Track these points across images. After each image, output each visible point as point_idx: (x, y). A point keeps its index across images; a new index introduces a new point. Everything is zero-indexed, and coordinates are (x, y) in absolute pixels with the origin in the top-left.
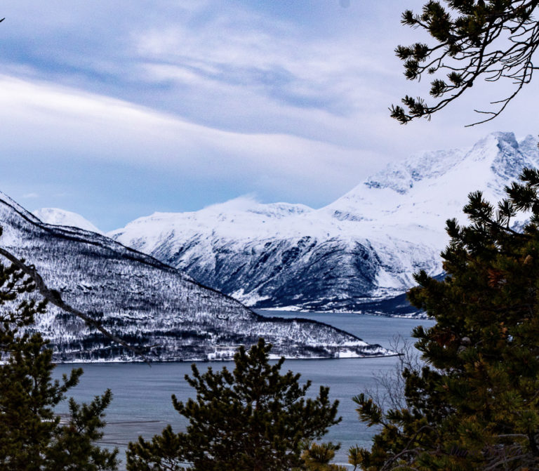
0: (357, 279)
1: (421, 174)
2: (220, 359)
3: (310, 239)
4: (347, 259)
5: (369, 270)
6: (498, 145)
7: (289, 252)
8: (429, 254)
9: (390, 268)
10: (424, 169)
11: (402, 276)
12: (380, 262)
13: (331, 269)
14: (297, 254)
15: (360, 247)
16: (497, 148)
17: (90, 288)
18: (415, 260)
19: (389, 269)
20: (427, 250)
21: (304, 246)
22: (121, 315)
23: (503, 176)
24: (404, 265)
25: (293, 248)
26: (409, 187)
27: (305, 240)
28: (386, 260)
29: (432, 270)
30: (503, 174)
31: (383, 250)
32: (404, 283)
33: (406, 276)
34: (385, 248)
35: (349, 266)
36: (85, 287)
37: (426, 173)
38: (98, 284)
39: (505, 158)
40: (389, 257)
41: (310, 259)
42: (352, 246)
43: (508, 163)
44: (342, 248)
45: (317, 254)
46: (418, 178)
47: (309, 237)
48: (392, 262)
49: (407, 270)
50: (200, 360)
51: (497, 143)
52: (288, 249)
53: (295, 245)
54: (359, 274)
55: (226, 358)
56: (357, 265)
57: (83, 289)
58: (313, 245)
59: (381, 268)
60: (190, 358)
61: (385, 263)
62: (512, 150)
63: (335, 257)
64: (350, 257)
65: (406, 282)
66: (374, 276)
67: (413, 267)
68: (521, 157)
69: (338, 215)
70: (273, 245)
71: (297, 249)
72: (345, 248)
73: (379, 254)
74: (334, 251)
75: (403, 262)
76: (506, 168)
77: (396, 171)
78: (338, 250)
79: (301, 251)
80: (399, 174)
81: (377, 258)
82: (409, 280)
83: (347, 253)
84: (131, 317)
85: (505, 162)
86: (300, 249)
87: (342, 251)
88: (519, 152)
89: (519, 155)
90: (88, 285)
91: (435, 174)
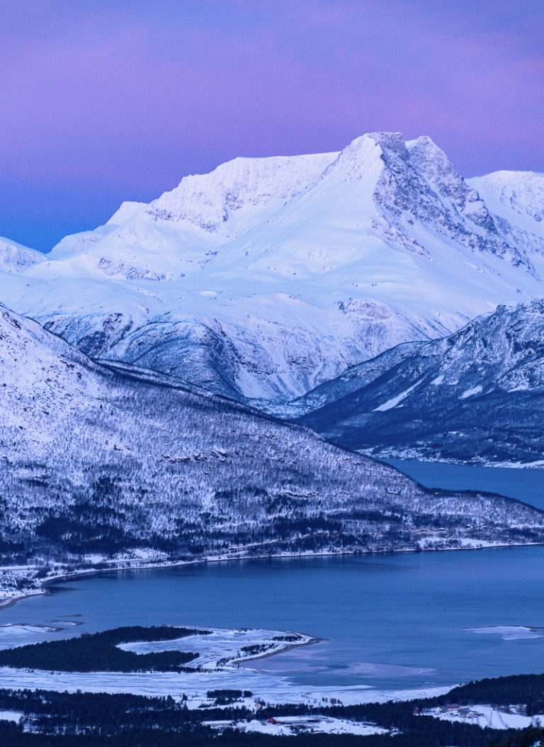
0: (217, 386)
1: (240, 197)
2: (434, 549)
3: (120, 318)
4: (198, 353)
5: (226, 371)
6: (382, 157)
7: (91, 339)
8: (312, 344)
9: (255, 366)
10: (244, 189)
11: (273, 378)
12: (239, 358)
13: (172, 369)
14: (102, 342)
15: (211, 334)
16: (382, 161)
17: (225, 455)
18: (291, 353)
19: (254, 368)
20: (308, 335)
21: (112, 329)
22: (282, 491)
23: (392, 209)
24: (275, 361)
25: (97, 333)
26: (222, 219)
27: (113, 319)
28: (247, 353)
29: (318, 370)
30: (392, 205)
31: (241, 337)
32: (278, 391)
33: (280, 379)
34: (243, 333)
35: (202, 364)
36: (220, 453)
37: (249, 196)
38: (232, 449)
39: (393, 178)
40: (252, 347)
41: (127, 351)
42: (199, 333)
43: (399, 187)
44: (184, 334)
45: (140, 344)
46: (236, 204)
47: (119, 315)
48: (257, 356)
49: (279, 369)
50: (413, 550)
51: (381, 152)
52: (88, 333)
53: (100, 328)
54: (218, 377)
55: (440, 546)
56: (214, 364)
57: (218, 457)
58: (128, 328)
59: (241, 365)
60: (402, 547)
61: (247, 359)
62: (401, 163)
63: (175, 349)
64: (201, 350)
65: (281, 388)
66: (234, 380)
67: (288, 365)
68: (415, 176)
69: (105, 265)
70: (58, 326)
71: (103, 335)
72: (188, 335)
73: (236, 343)
74: (169, 340)
75: (273, 356)
76: (396, 195)
77: (198, 191)
78: (178, 338)
79: (109, 338)
80: (203, 197)
81: (234, 349)
82: (285, 387)
83: (193, 344)
84: (295, 494)
85: (394, 184)
86: (107, 333)
87: (186, 340)
88: (410, 166)
89: (410, 173)
90: (223, 451)
91: (264, 198)
